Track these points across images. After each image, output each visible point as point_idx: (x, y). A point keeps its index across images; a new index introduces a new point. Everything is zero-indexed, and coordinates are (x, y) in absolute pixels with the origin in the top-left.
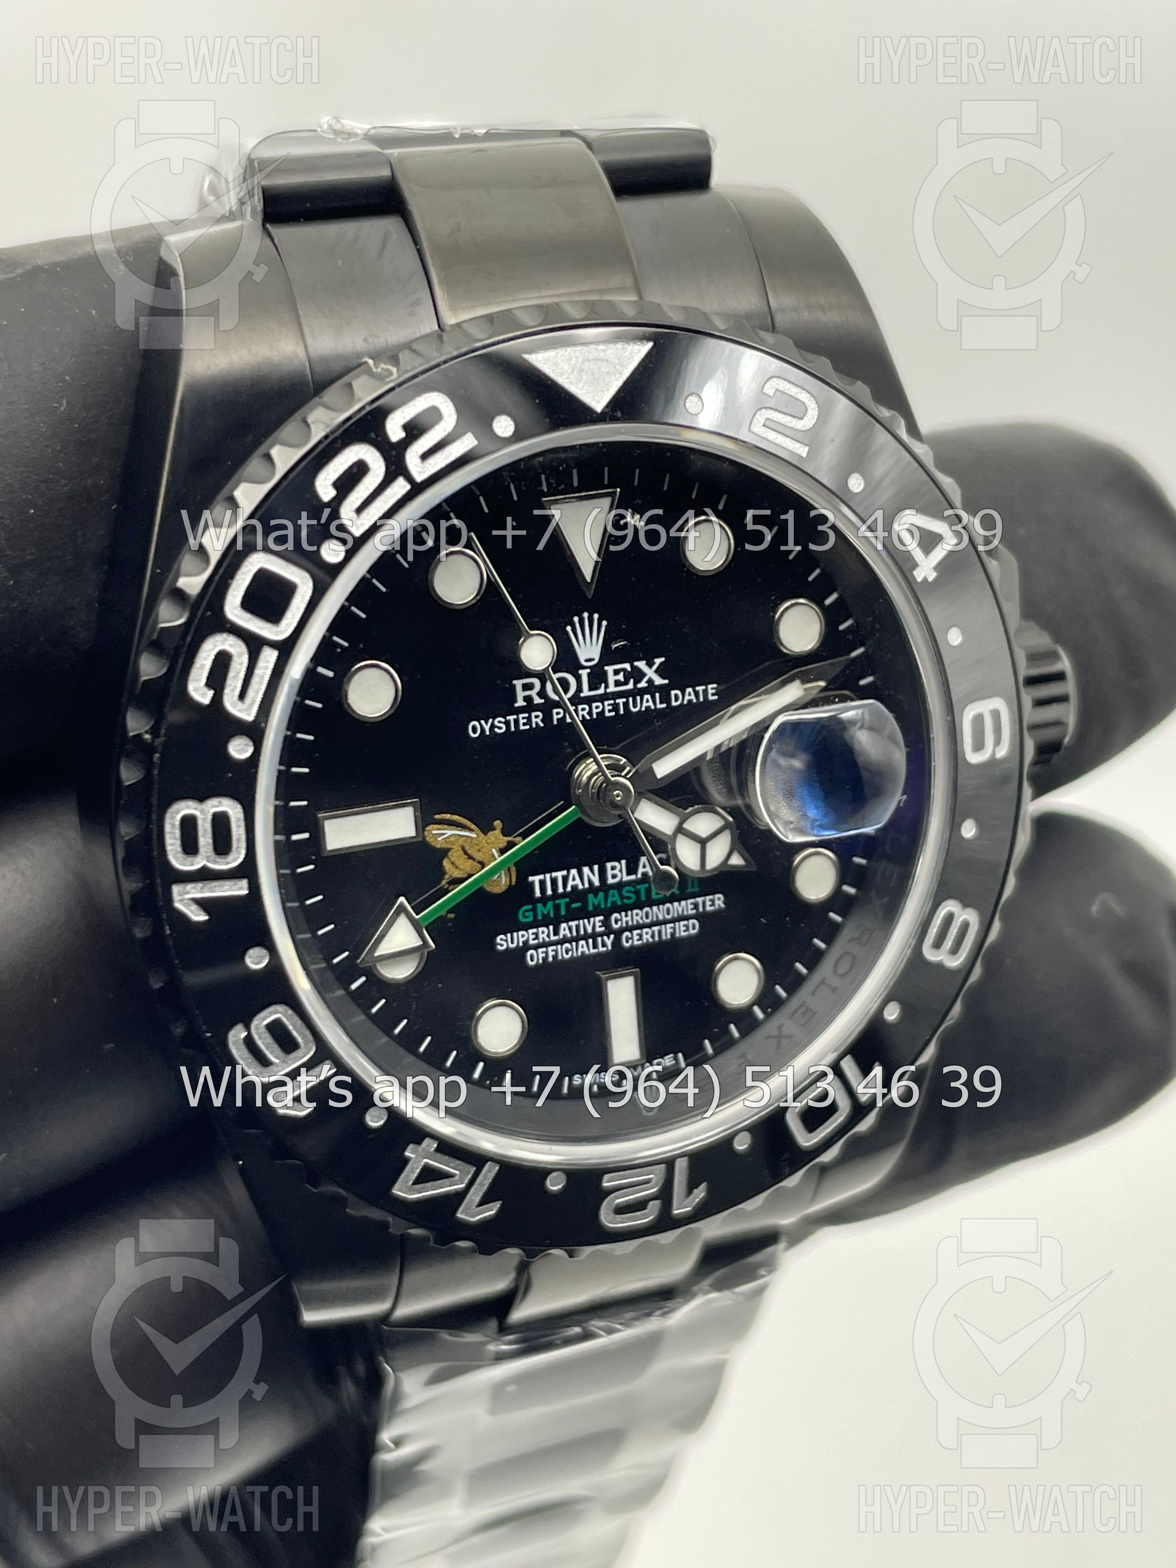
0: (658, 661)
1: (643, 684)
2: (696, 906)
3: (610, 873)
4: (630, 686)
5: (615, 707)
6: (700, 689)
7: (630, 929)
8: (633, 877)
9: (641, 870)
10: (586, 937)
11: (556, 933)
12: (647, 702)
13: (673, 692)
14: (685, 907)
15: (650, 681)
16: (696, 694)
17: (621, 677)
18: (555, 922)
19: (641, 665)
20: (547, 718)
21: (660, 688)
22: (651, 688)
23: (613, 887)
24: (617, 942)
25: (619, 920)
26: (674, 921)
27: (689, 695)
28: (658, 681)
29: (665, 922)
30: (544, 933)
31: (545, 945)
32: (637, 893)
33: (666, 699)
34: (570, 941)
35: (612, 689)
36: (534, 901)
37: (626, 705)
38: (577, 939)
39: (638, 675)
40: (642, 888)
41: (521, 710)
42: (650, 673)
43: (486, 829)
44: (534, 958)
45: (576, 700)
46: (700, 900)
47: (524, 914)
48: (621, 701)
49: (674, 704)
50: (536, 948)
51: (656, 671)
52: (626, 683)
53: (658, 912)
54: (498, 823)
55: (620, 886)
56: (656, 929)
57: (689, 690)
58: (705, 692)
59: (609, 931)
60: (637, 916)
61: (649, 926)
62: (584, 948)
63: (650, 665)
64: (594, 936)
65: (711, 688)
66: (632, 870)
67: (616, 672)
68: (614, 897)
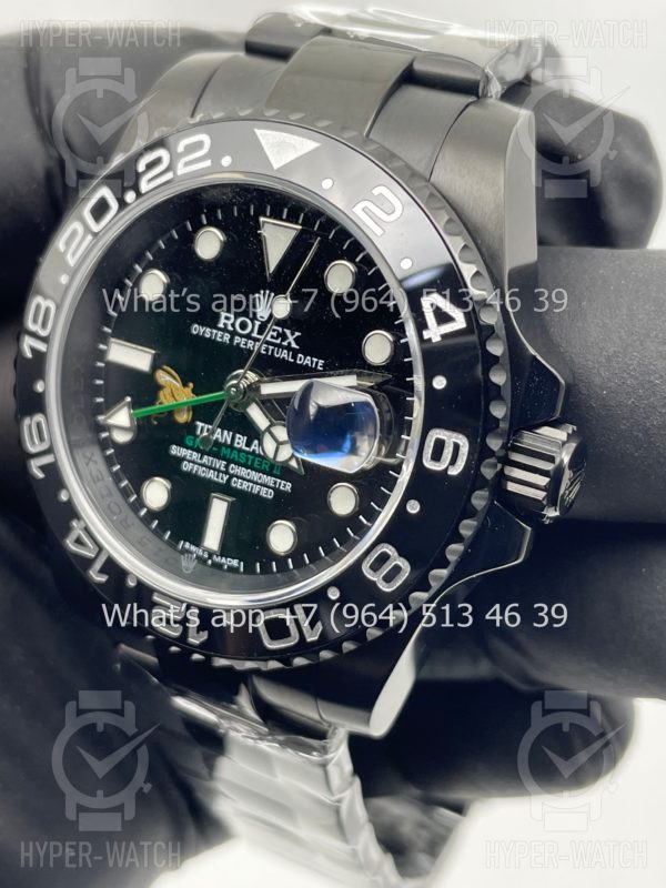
0: (297, 334)
1: (285, 343)
2: (275, 483)
3: (237, 440)
4: (278, 341)
5: (267, 350)
6: (315, 360)
7: (238, 477)
8: (247, 449)
9: (253, 447)
10: (214, 469)
11: (201, 459)
12: (284, 354)
13: (300, 355)
14: (269, 480)
15: (289, 343)
16: (312, 362)
17: (275, 334)
18: (203, 453)
19: (288, 332)
20: (231, 340)
21: (293, 349)
22: (289, 348)
23: (235, 449)
24: (229, 481)
25: (234, 469)
26: (261, 485)
27: (308, 361)
28: (294, 345)
29: (256, 483)
30: (195, 456)
31: (194, 462)
32: (247, 459)
33: (294, 357)
34: (207, 467)
35: (268, 338)
36: (196, 436)
37: (273, 350)
38: (210, 468)
39: (284, 337)
40: (251, 457)
41: (220, 329)
42: (291, 339)
43: (185, 385)
44: (186, 467)
45: (248, 336)
46: (279, 481)
47: (189, 440)
48: (271, 348)
49: (298, 362)
50: (189, 461)
51: (294, 339)
52: (276, 338)
53: (255, 475)
54: (191, 385)
55: (240, 450)
56: (251, 484)
57: (308, 358)
58: (317, 363)
59: (226, 473)
60: (243, 472)
61: (248, 481)
62: (211, 475)
63: (293, 334)
64: (219, 471)
65: (321, 362)
66: (248, 444)
67: (274, 330)
68: (235, 455)
